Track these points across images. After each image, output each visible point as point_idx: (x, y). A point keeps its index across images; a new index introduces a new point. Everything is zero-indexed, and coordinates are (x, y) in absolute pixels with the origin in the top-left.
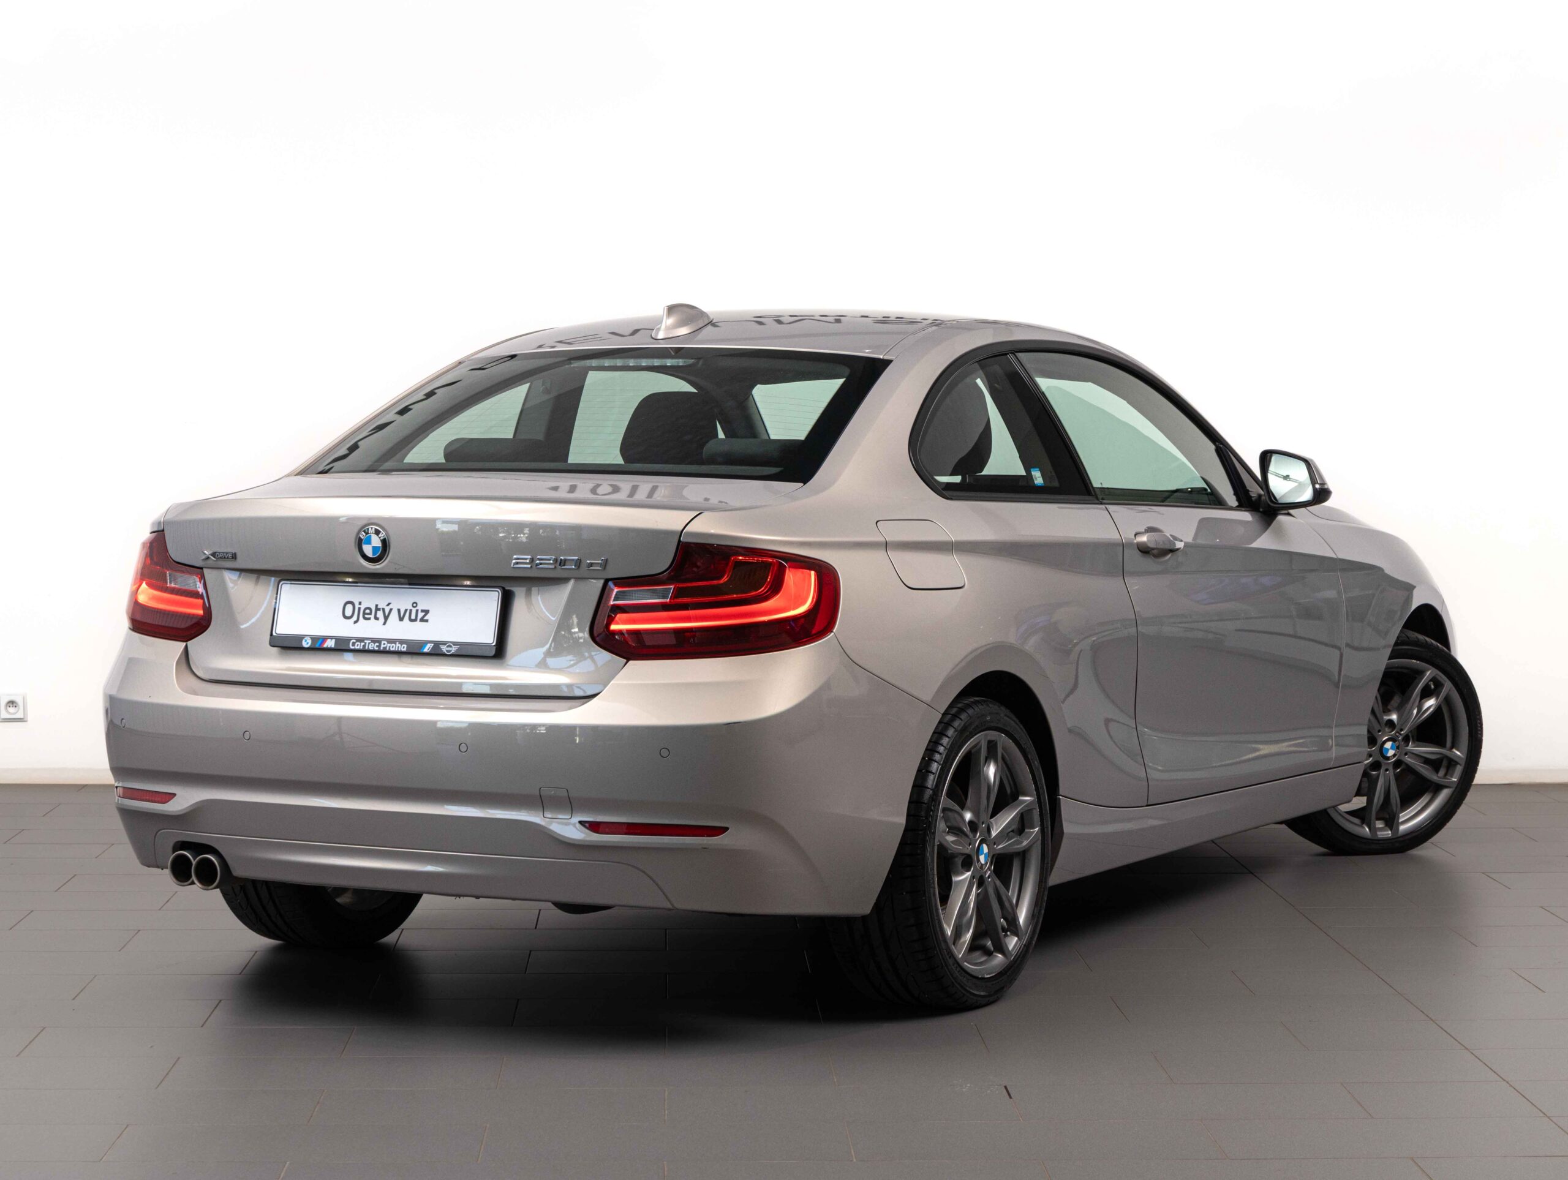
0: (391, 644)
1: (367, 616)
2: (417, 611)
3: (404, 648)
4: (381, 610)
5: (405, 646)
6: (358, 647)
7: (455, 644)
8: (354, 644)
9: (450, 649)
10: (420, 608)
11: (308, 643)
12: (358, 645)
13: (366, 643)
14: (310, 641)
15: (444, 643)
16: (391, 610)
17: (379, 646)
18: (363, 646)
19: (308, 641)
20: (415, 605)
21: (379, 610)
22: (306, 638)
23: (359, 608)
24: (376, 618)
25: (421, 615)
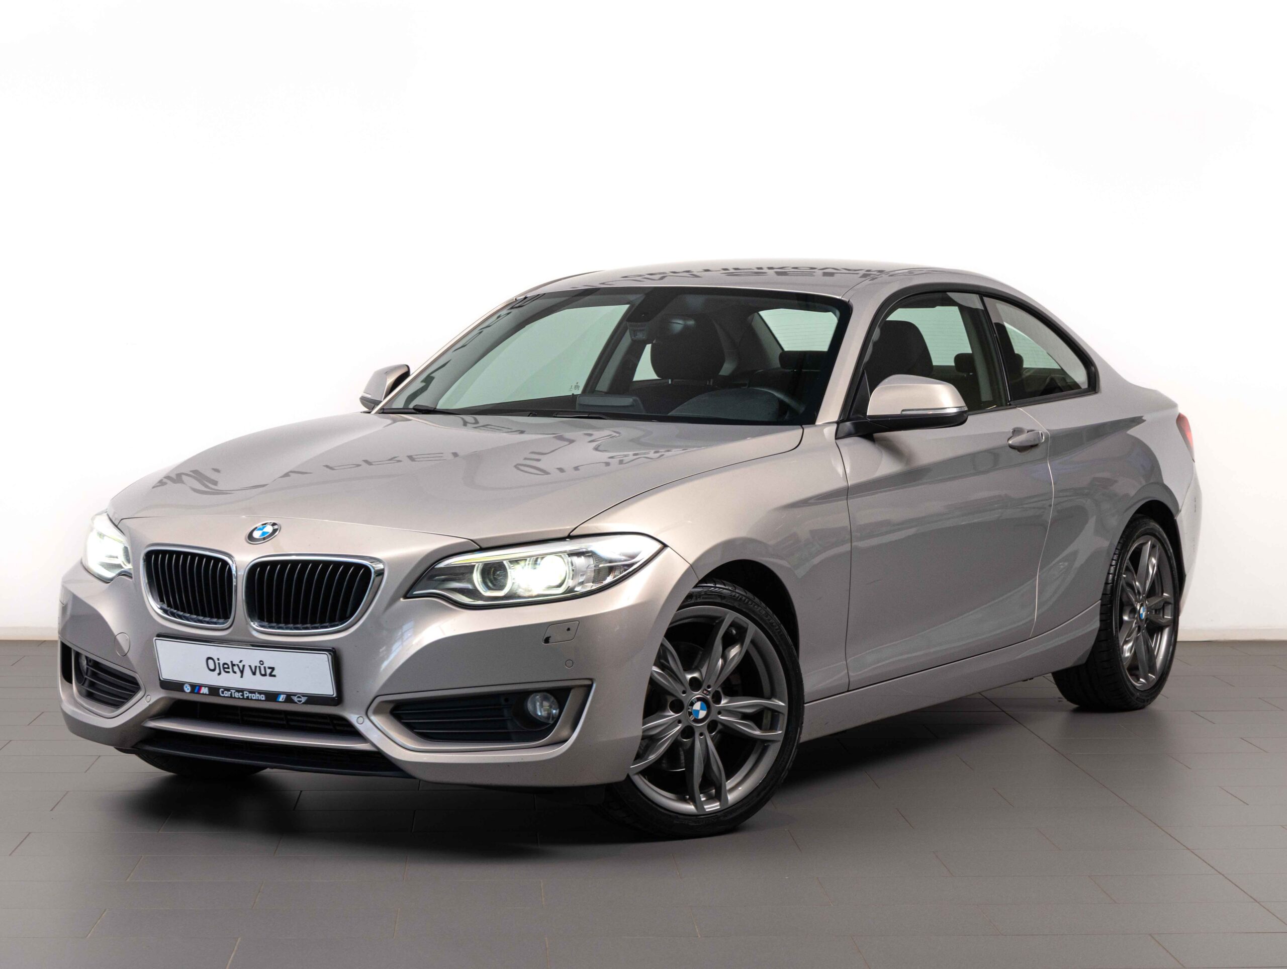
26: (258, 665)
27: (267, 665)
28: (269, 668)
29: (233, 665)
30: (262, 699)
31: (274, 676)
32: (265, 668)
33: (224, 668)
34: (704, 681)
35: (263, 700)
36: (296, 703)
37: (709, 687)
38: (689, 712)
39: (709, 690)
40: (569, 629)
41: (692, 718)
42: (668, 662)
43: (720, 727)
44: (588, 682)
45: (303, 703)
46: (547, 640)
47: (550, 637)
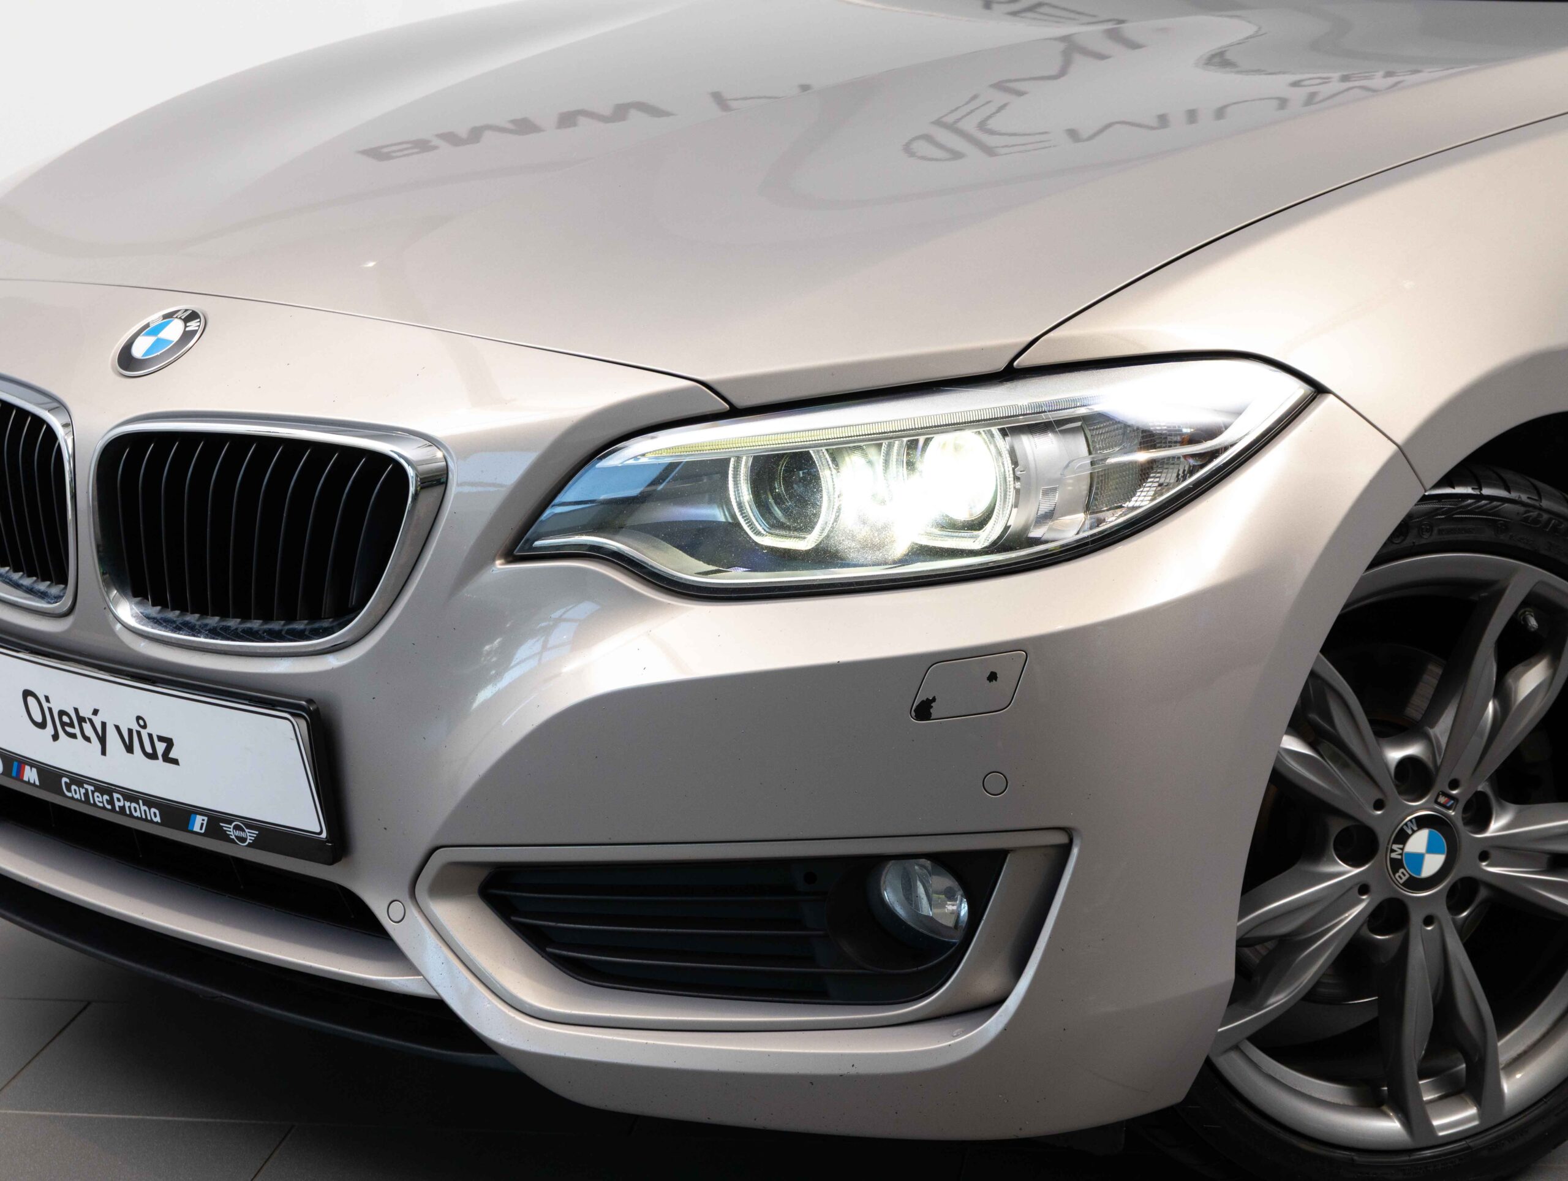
26: (135, 727)
27: (155, 729)
28: (161, 739)
29: (81, 720)
30: (155, 820)
31: (175, 762)
32: (150, 736)
33: (63, 724)
34: (1438, 769)
35: (157, 823)
36: (232, 841)
37: (1454, 784)
38: (1392, 860)
39: (1454, 792)
40: (993, 677)
41: (1402, 876)
42: (1330, 719)
43: (1483, 893)
44: (1060, 839)
45: (249, 845)
46: (923, 711)
47: (934, 699)
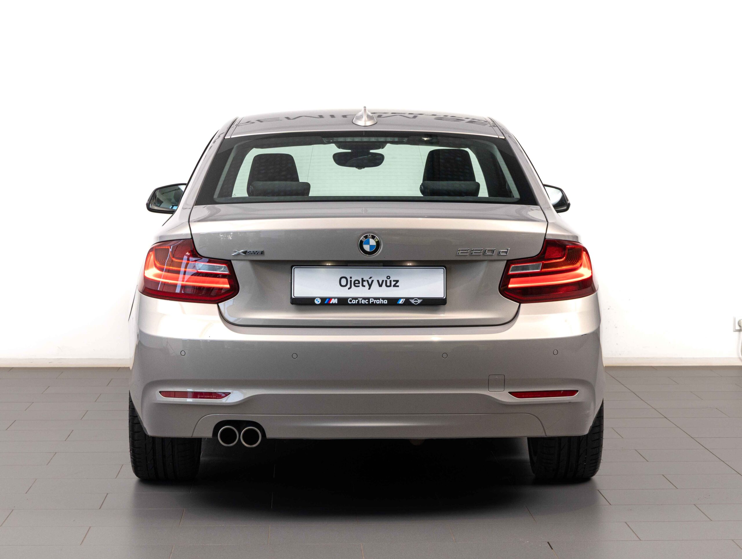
0: (377, 300)
1: (356, 285)
2: (391, 281)
3: (386, 302)
4: (366, 281)
5: (386, 301)
6: (355, 303)
7: (419, 298)
8: (351, 301)
9: (417, 301)
10: (392, 279)
11: (318, 302)
12: (354, 301)
13: (359, 300)
14: (320, 301)
15: (412, 298)
16: (373, 281)
17: (369, 301)
18: (357, 302)
19: (318, 300)
20: (388, 278)
21: (365, 281)
22: (317, 299)
23: (351, 281)
24: (364, 286)
25: (393, 283)
